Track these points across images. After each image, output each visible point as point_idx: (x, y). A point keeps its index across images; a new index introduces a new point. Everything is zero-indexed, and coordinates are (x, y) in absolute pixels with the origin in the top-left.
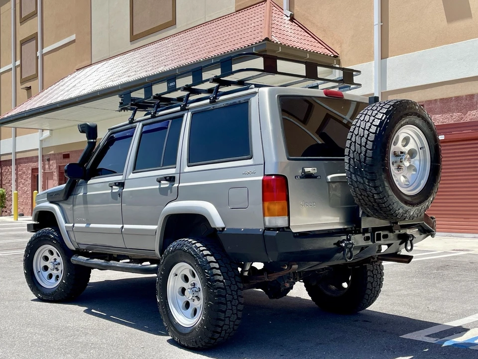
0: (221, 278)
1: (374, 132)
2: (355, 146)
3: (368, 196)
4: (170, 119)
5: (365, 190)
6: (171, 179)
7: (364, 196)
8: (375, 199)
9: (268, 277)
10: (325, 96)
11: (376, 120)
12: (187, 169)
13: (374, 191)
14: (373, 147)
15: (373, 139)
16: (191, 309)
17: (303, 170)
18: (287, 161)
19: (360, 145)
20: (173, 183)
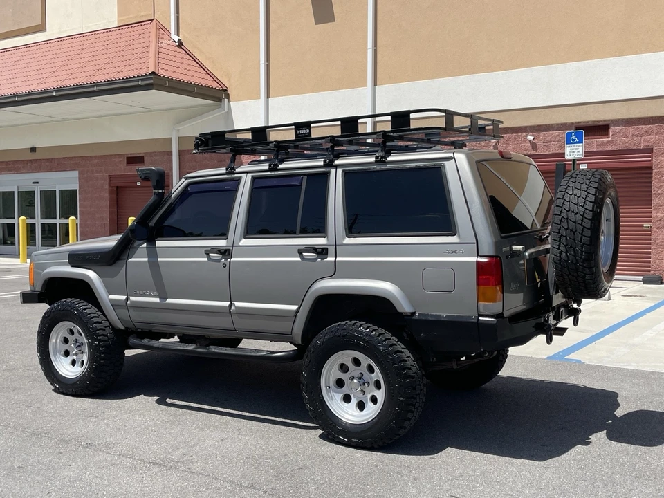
1: (591, 209)
2: (568, 222)
3: (578, 276)
4: (305, 175)
5: (577, 270)
6: (322, 252)
7: (573, 276)
8: (585, 279)
9: (456, 364)
10: (500, 158)
11: (589, 195)
12: (348, 241)
13: (587, 271)
14: (591, 225)
15: (591, 218)
16: (354, 402)
17: (511, 248)
18: (500, 239)
19: (575, 222)
20: (323, 257)
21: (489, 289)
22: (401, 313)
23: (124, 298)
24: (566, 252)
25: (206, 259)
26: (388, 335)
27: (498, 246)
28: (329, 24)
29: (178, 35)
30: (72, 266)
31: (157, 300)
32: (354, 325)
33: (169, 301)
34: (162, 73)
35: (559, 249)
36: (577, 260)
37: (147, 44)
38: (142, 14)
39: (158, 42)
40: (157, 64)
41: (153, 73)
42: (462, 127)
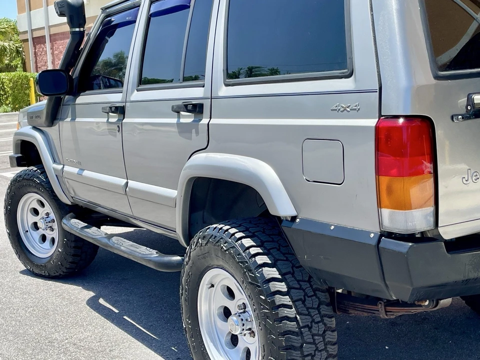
0: (292, 313)
9: (386, 312)
12: (224, 91)
16: (241, 348)
17: (470, 100)
18: (434, 81)
20: (199, 117)
23: (61, 168)
33: (86, 173)
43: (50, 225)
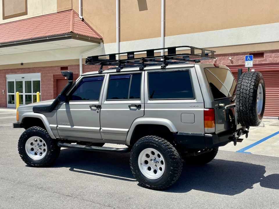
1: (253, 88)
2: (243, 94)
3: (247, 117)
4: (131, 74)
5: (247, 114)
6: (139, 106)
7: (245, 117)
8: (250, 118)
9: (196, 154)
10: (214, 67)
11: (252, 82)
12: (149, 102)
13: (251, 115)
14: (253, 95)
15: (253, 92)
16: (152, 170)
17: (219, 105)
18: (214, 101)
19: (246, 94)
20: (139, 108)
21: (209, 122)
22: (172, 132)
23: (56, 126)
24: (242, 107)
25: (90, 110)
26: (166, 141)
27: (213, 104)
28: (145, 11)
29: (82, 16)
30: (34, 112)
31: (70, 127)
32: (151, 137)
33: (75, 127)
34: (75, 32)
35: (239, 105)
36: (247, 110)
37: (69, 20)
38: (67, 7)
39: (73, 19)
40: (73, 28)
41: (72, 32)
42: (199, 54)
43: (40, 147)
